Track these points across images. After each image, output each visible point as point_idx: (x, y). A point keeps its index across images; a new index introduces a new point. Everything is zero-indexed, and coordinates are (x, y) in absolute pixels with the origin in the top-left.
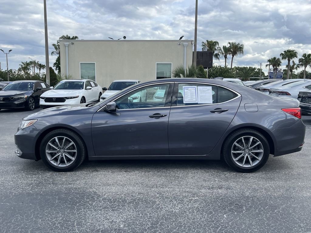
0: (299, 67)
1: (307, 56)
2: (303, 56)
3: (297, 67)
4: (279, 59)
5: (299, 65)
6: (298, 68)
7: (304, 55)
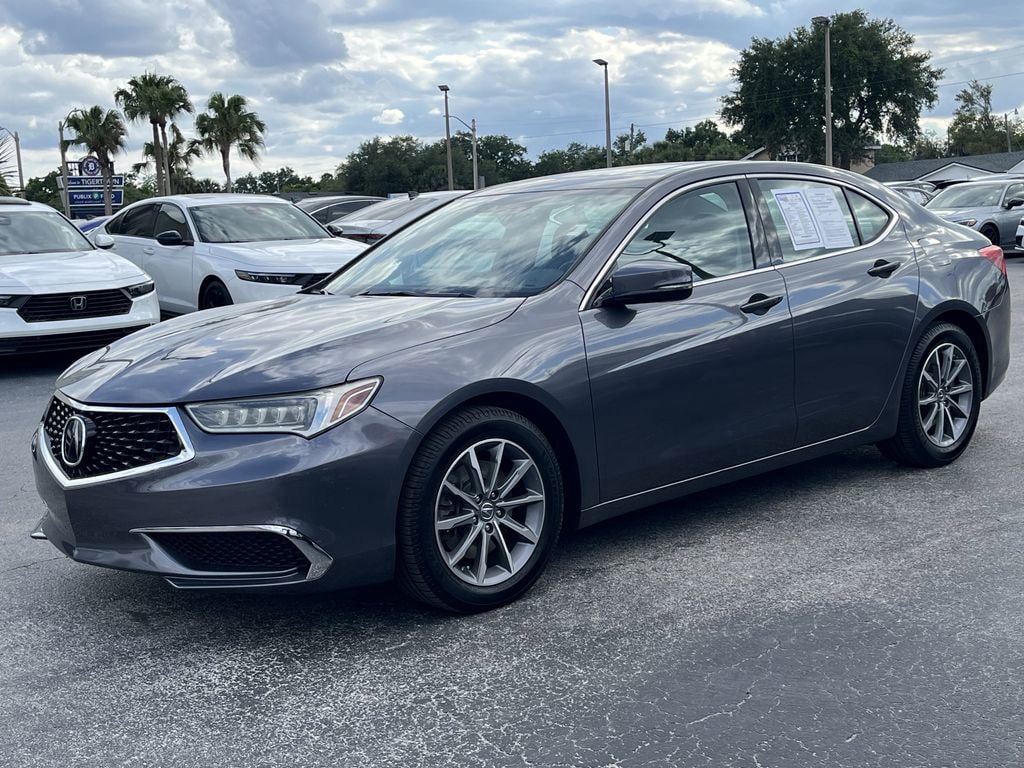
0: (197, 153)
1: (226, 105)
2: (210, 107)
3: (188, 154)
4: (112, 116)
5: (200, 143)
6: (193, 156)
7: (214, 99)
